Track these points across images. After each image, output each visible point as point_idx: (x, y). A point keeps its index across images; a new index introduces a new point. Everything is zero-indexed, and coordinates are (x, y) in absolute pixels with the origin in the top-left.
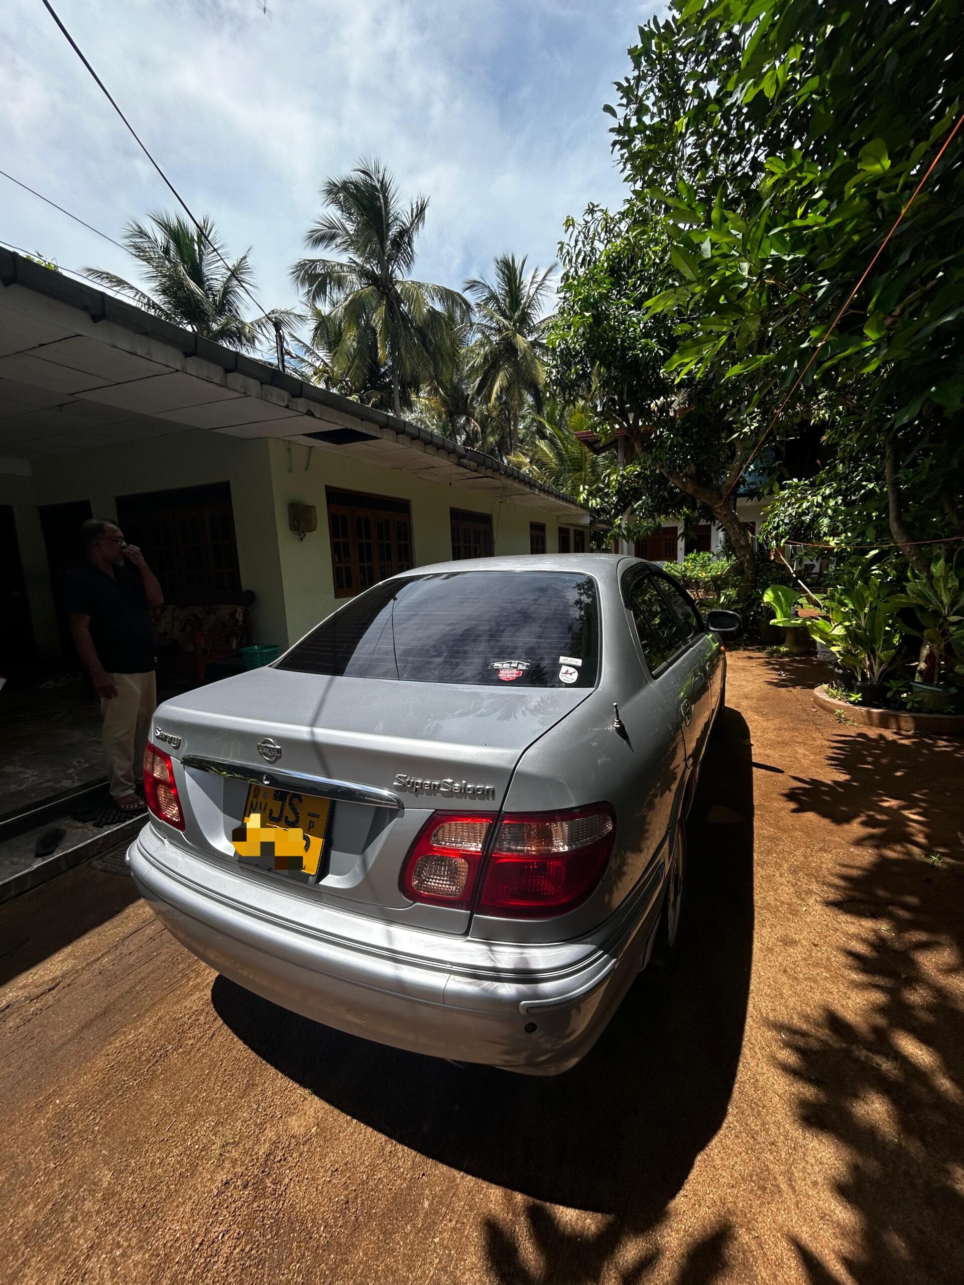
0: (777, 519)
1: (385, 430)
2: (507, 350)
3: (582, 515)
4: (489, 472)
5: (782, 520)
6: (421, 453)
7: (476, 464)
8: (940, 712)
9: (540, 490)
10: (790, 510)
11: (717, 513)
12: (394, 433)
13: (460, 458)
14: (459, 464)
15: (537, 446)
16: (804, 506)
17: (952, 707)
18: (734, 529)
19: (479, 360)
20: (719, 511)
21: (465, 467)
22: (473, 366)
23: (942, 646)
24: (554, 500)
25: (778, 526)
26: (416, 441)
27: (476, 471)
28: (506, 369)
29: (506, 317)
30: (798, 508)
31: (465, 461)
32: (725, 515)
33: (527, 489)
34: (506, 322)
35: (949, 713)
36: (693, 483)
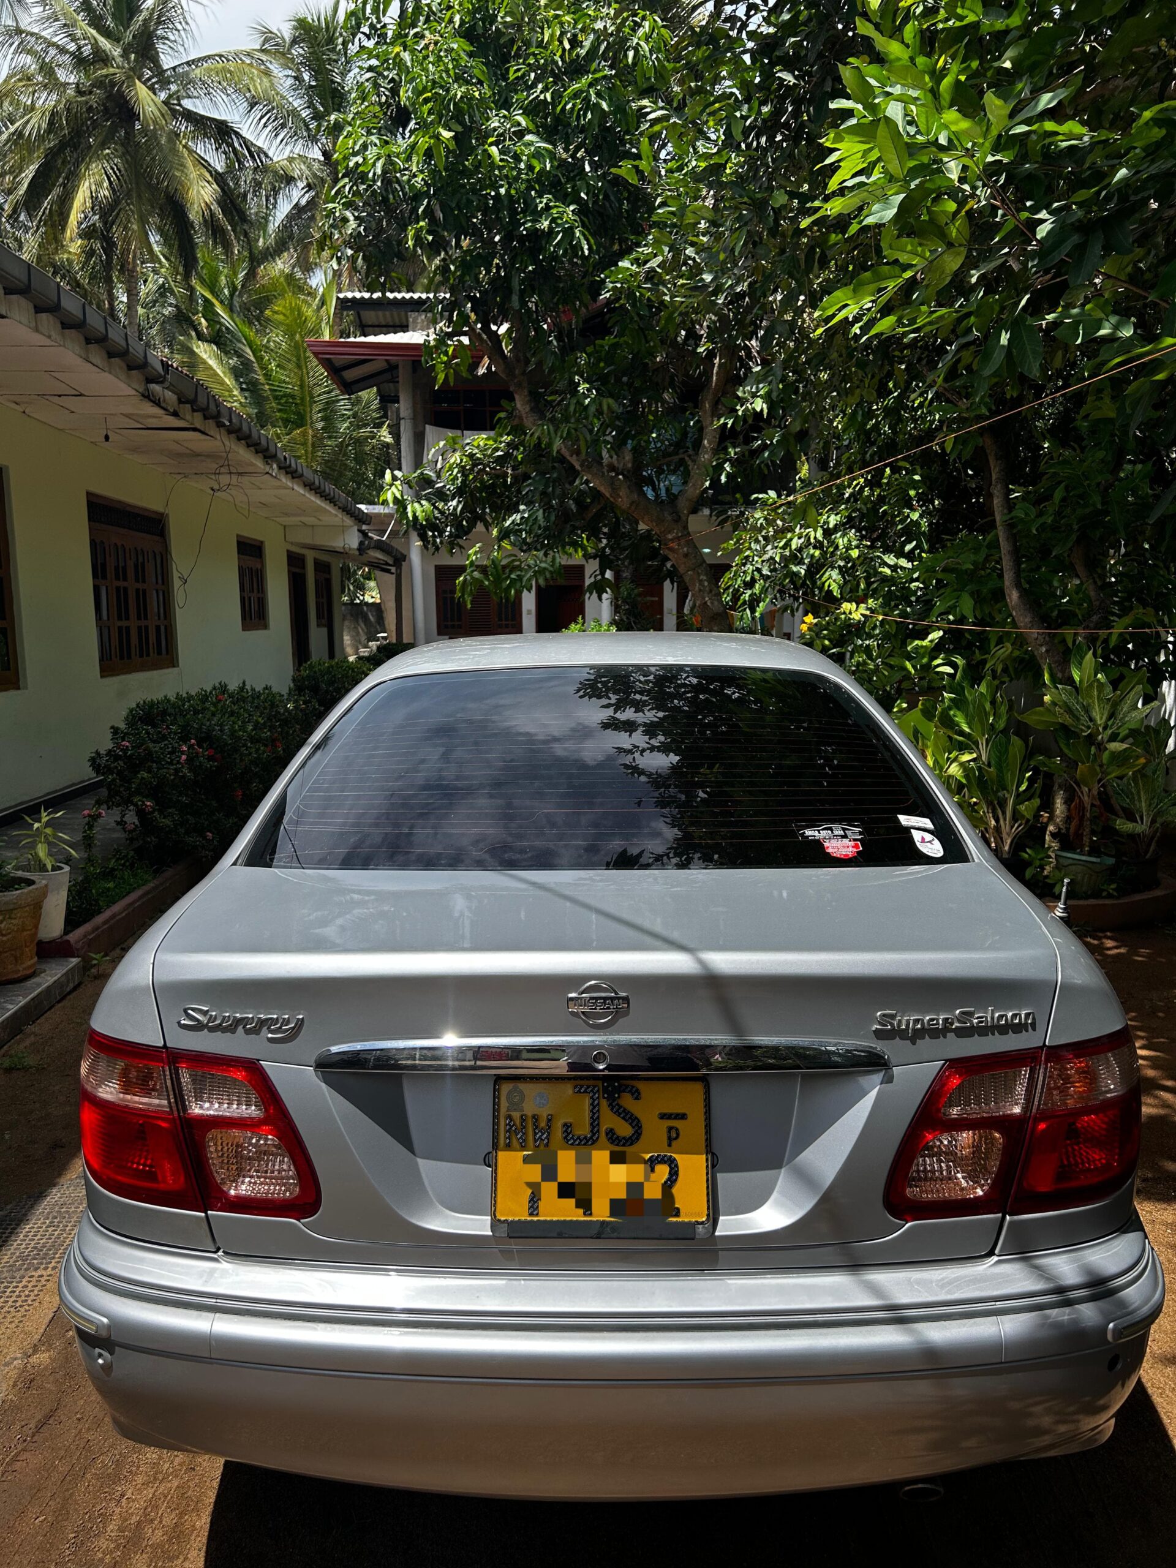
0: (749, 568)
1: (14, 297)
2: (107, 112)
3: (343, 529)
4: (198, 420)
5: (759, 570)
6: (79, 361)
7: (174, 397)
8: (1096, 894)
9: (280, 468)
10: (770, 552)
11: (671, 549)
12: (31, 307)
13: (149, 380)
14: (147, 396)
15: (193, 353)
16: (795, 544)
17: (1113, 886)
18: (701, 581)
19: (35, 123)
20: (674, 545)
21: (157, 403)
22: (19, 134)
23: (1095, 792)
24: (301, 490)
25: (753, 581)
26: (72, 333)
27: (175, 414)
28: (108, 158)
29: (107, 33)
30: (784, 547)
31: (156, 388)
32: (686, 555)
33: (259, 463)
34: (104, 43)
35: (1110, 896)
36: (629, 487)
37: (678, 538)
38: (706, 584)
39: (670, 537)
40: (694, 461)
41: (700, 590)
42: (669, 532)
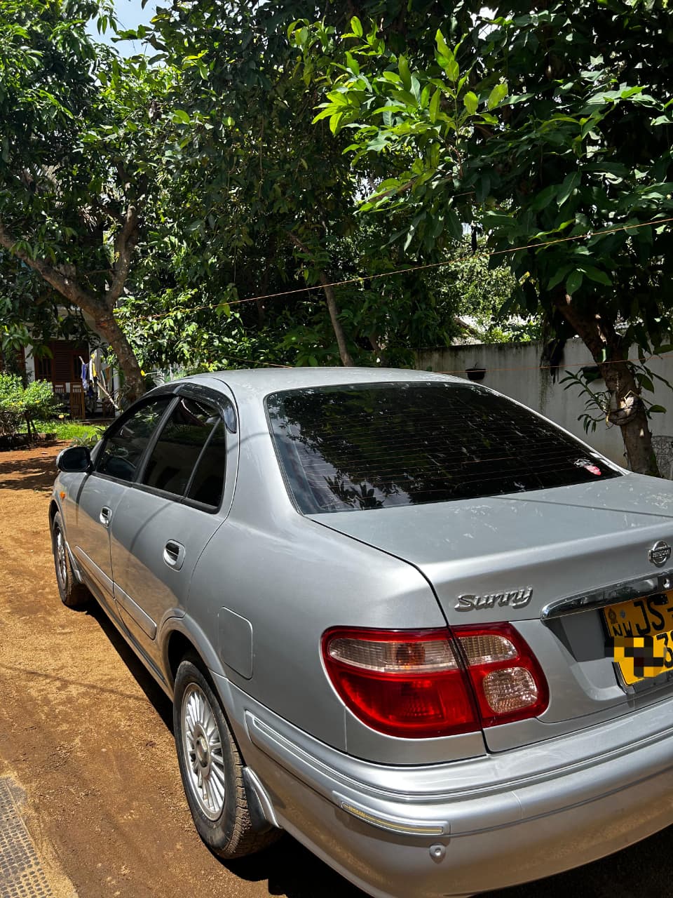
32: (113, 332)
36: (76, 287)
37: (108, 321)
38: (126, 349)
39: (102, 320)
40: (115, 275)
41: (123, 353)
42: (102, 317)
